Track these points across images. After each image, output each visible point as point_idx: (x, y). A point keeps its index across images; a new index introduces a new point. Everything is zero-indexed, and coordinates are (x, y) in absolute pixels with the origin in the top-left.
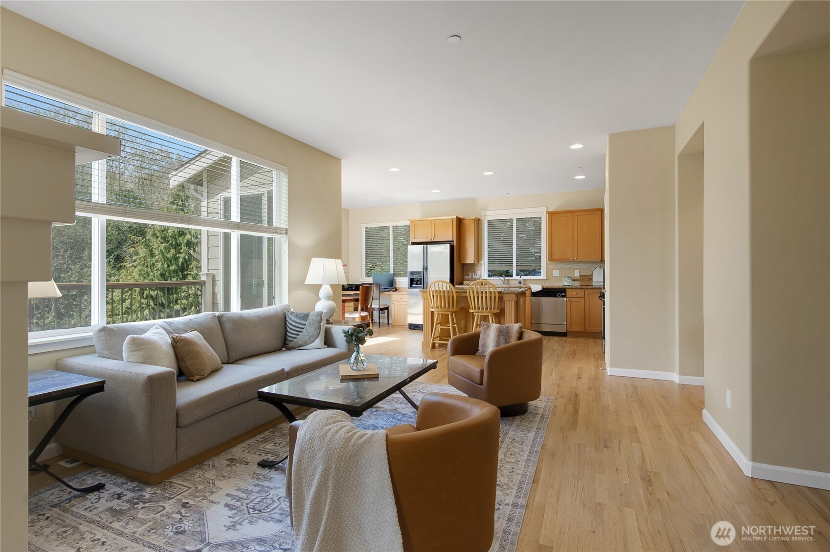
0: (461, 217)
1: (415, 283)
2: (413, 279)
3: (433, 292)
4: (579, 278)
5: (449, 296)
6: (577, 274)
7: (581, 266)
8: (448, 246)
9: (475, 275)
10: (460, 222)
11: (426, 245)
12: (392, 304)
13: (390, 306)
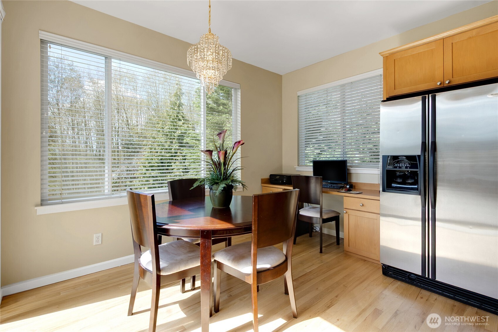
1: (400, 180)
2: (395, 171)
11: (430, 95)
12: (346, 212)
13: (340, 214)
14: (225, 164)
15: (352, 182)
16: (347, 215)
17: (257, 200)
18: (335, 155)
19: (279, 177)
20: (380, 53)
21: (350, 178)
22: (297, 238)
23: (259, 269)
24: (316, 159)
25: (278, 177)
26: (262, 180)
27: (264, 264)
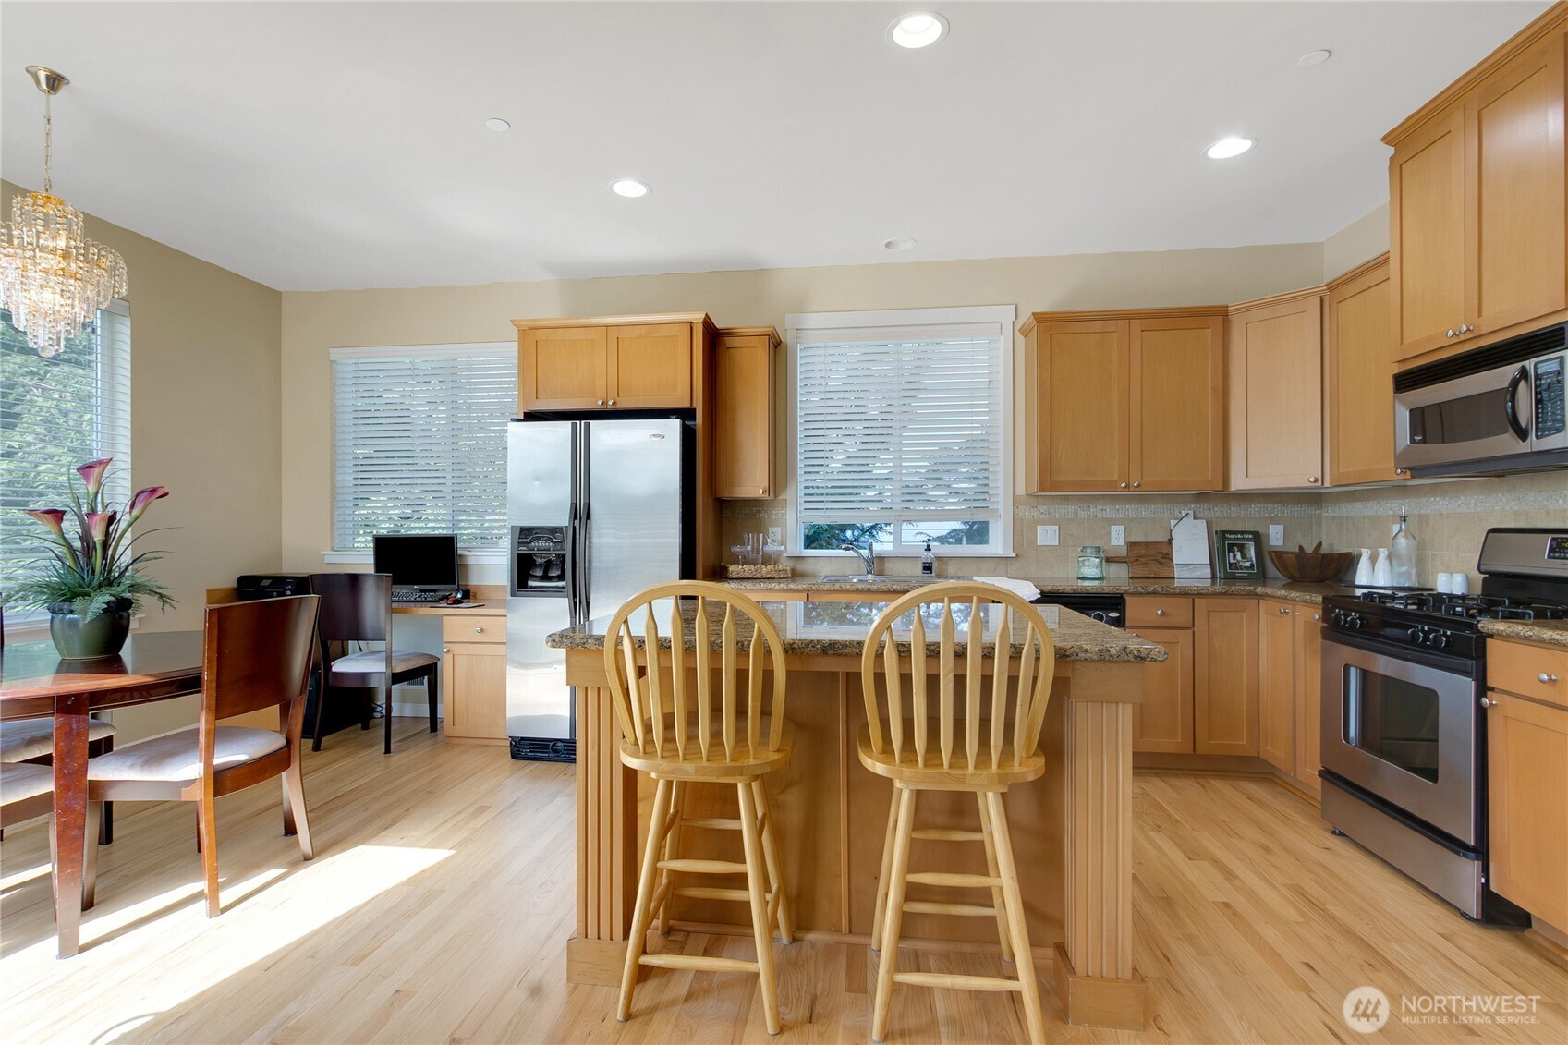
0: (719, 324)
1: (539, 572)
2: (530, 556)
3: (639, 645)
4: (1124, 553)
5: (742, 676)
6: (1117, 538)
7: (1131, 510)
8: (674, 425)
9: (765, 543)
10: (715, 340)
11: (583, 422)
12: (449, 651)
13: (439, 659)
14: (105, 546)
15: (471, 583)
16: (450, 656)
17: (215, 618)
18: (430, 524)
19: (270, 581)
20: (511, 321)
21: (466, 577)
22: (324, 739)
23: (218, 765)
24: (398, 532)
25: (266, 583)
26: (209, 592)
27: (232, 754)
